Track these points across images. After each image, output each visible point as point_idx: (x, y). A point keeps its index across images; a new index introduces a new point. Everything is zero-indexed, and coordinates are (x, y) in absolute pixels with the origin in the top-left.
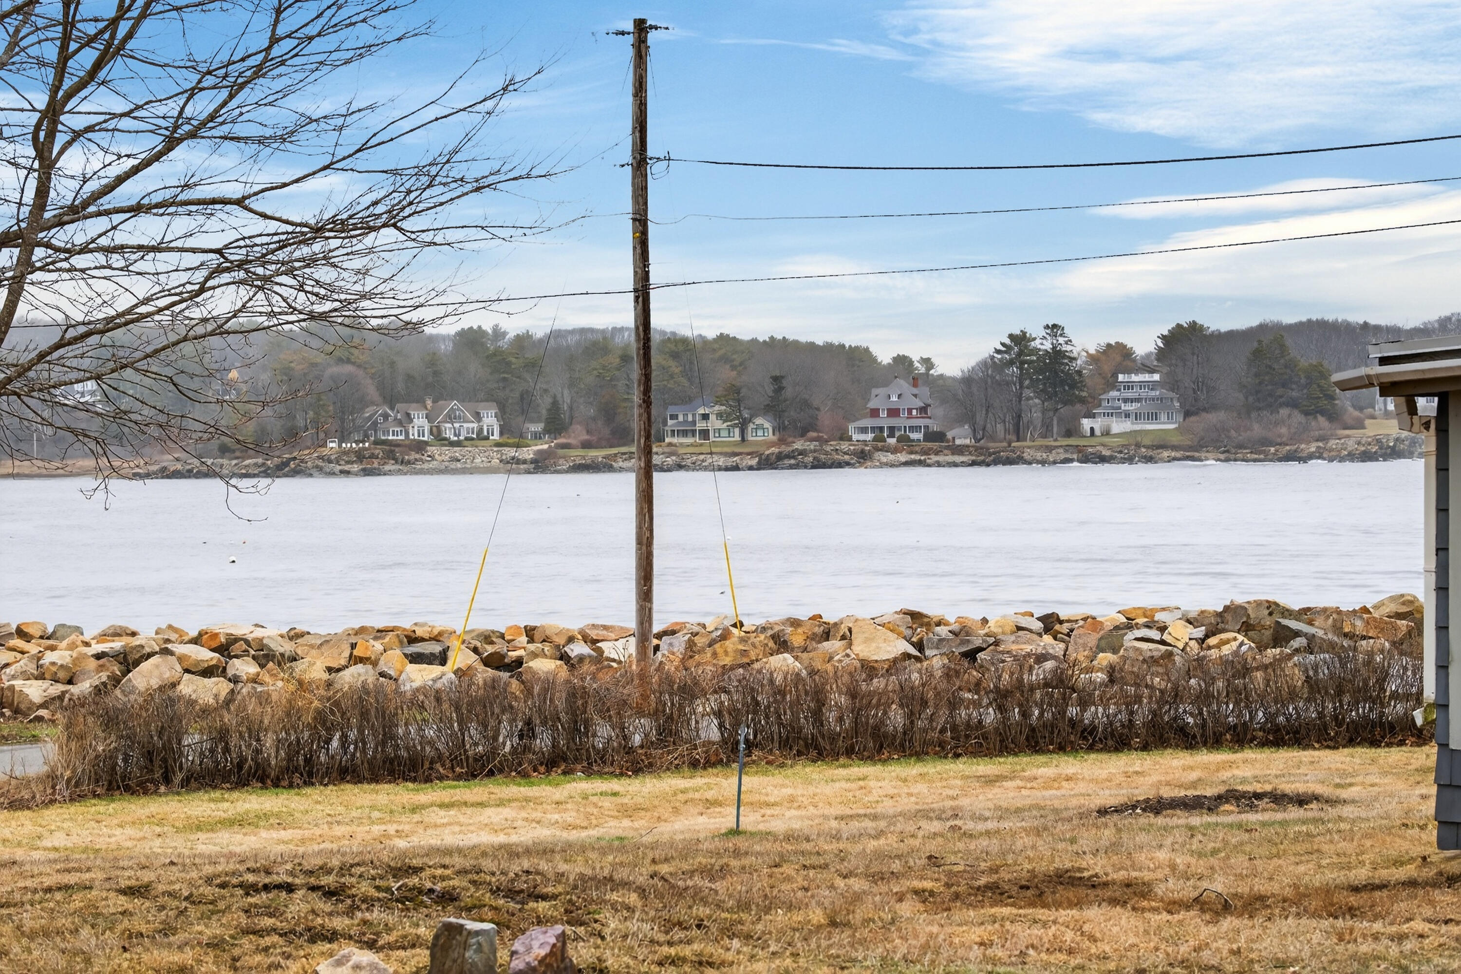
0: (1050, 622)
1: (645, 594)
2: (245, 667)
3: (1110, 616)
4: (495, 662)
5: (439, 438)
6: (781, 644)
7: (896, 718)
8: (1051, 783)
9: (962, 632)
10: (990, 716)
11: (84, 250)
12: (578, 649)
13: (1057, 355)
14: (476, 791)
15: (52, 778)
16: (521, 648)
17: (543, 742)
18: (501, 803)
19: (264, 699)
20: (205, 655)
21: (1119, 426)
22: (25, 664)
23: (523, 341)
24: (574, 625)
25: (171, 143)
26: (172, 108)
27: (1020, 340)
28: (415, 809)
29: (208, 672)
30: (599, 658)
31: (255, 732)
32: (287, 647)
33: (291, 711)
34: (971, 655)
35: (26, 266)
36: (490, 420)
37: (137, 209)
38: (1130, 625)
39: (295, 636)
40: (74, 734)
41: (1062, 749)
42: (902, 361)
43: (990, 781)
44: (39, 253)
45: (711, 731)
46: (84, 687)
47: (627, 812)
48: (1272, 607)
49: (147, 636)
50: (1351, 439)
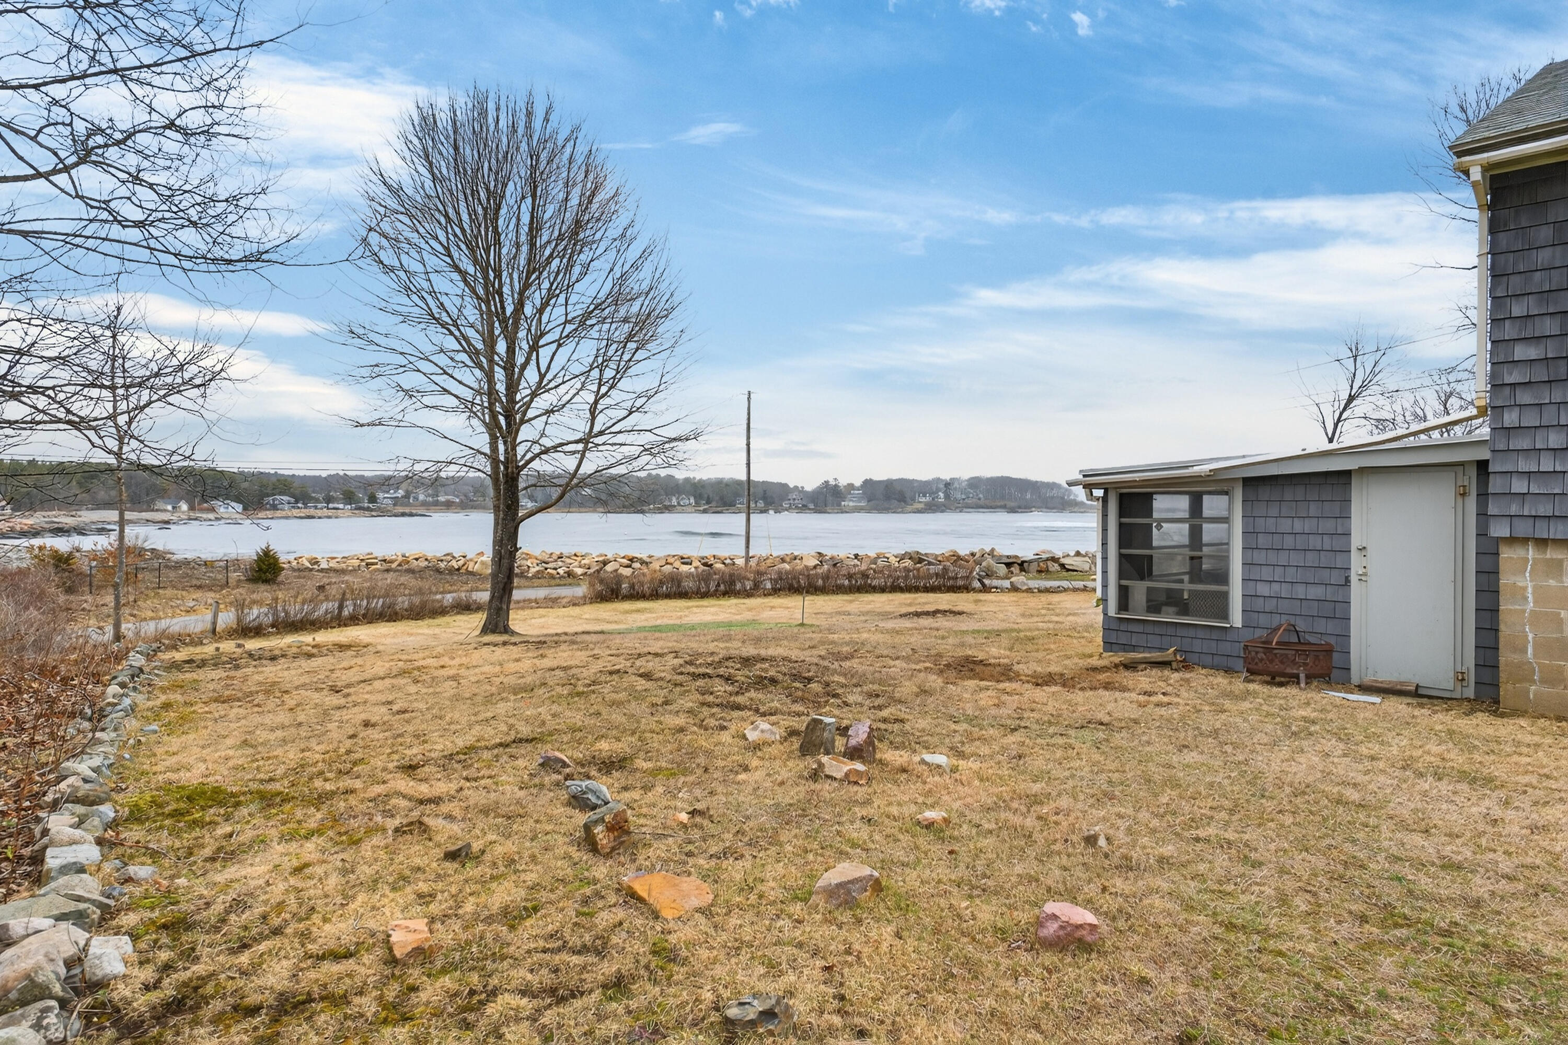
0: (856, 556)
1: (747, 547)
2: (637, 565)
3: (873, 554)
4: (705, 564)
5: (679, 504)
6: (783, 560)
7: (820, 582)
8: (870, 602)
9: (832, 558)
10: (846, 582)
11: (604, 444)
12: (728, 561)
13: (836, 486)
14: (705, 602)
15: (585, 597)
16: (712, 561)
17: (722, 587)
18: (713, 606)
19: (644, 574)
20: (625, 561)
21: (851, 504)
22: (576, 564)
23: (700, 480)
24: (727, 555)
25: (631, 413)
26: (629, 404)
27: (827, 482)
28: (688, 608)
29: (627, 566)
30: (734, 564)
31: (642, 584)
32: (648, 560)
33: (652, 580)
34: (835, 565)
35: (586, 449)
36: (692, 501)
37: (620, 432)
38: (878, 557)
39: (650, 557)
40: (592, 585)
41: (867, 592)
42: (796, 487)
43: (851, 602)
44: (590, 445)
45: (769, 586)
46: (592, 571)
47: (750, 610)
48: (918, 553)
49: (610, 556)
50: (909, 508)
